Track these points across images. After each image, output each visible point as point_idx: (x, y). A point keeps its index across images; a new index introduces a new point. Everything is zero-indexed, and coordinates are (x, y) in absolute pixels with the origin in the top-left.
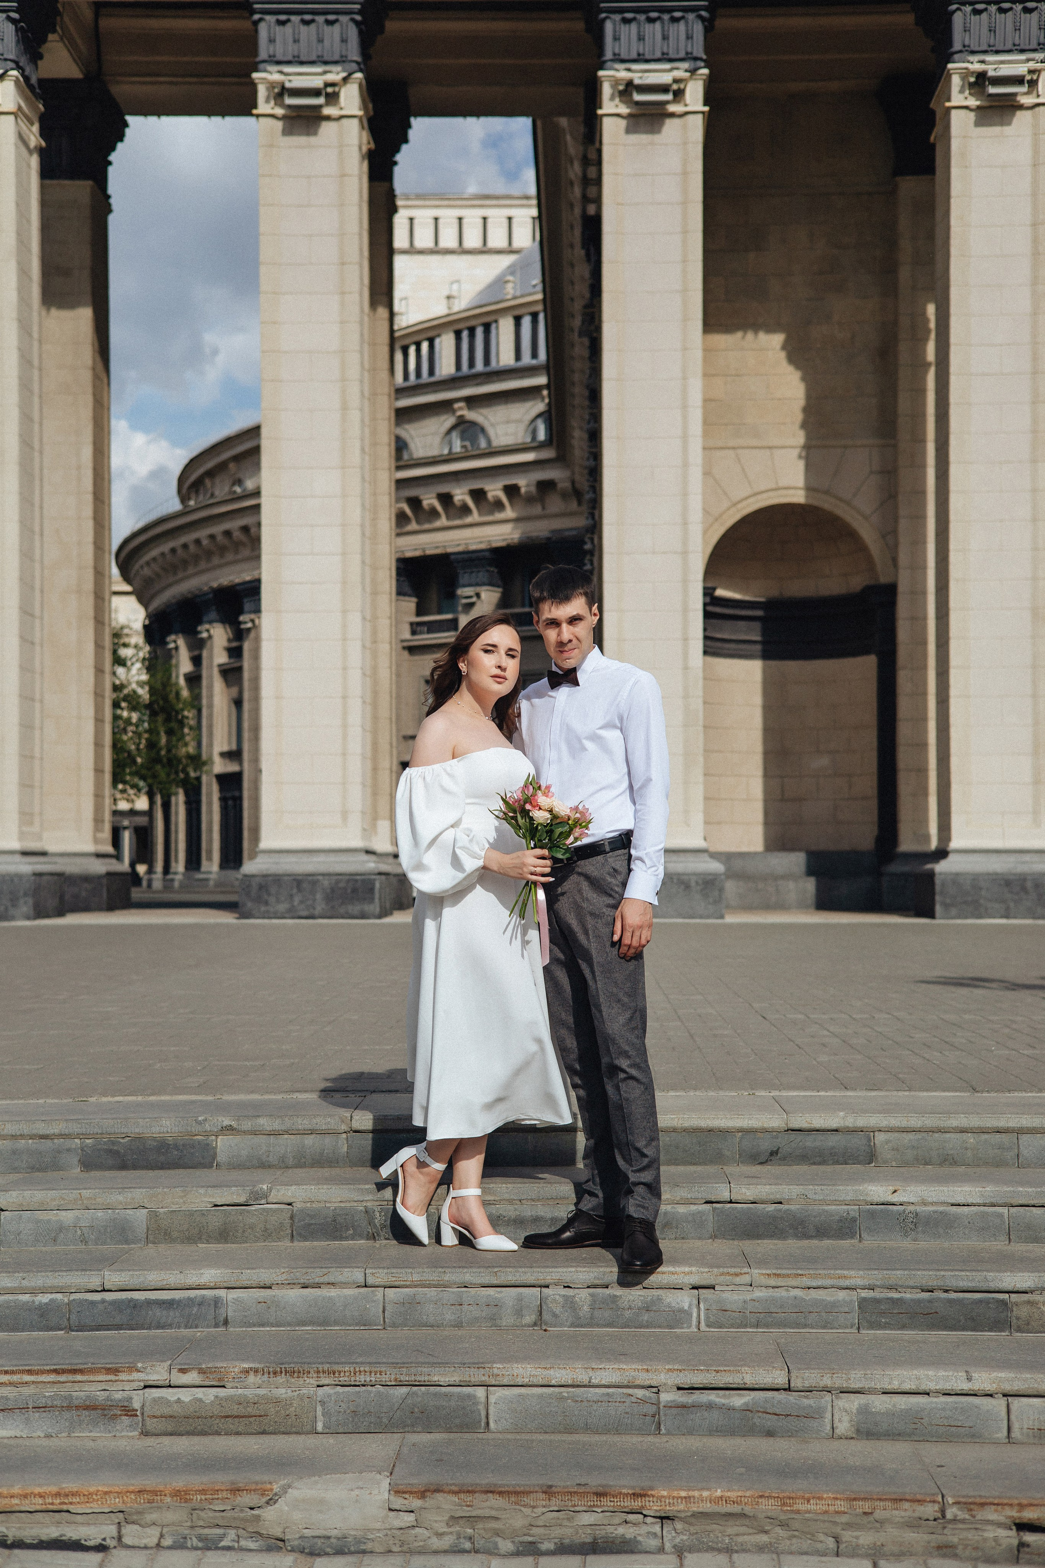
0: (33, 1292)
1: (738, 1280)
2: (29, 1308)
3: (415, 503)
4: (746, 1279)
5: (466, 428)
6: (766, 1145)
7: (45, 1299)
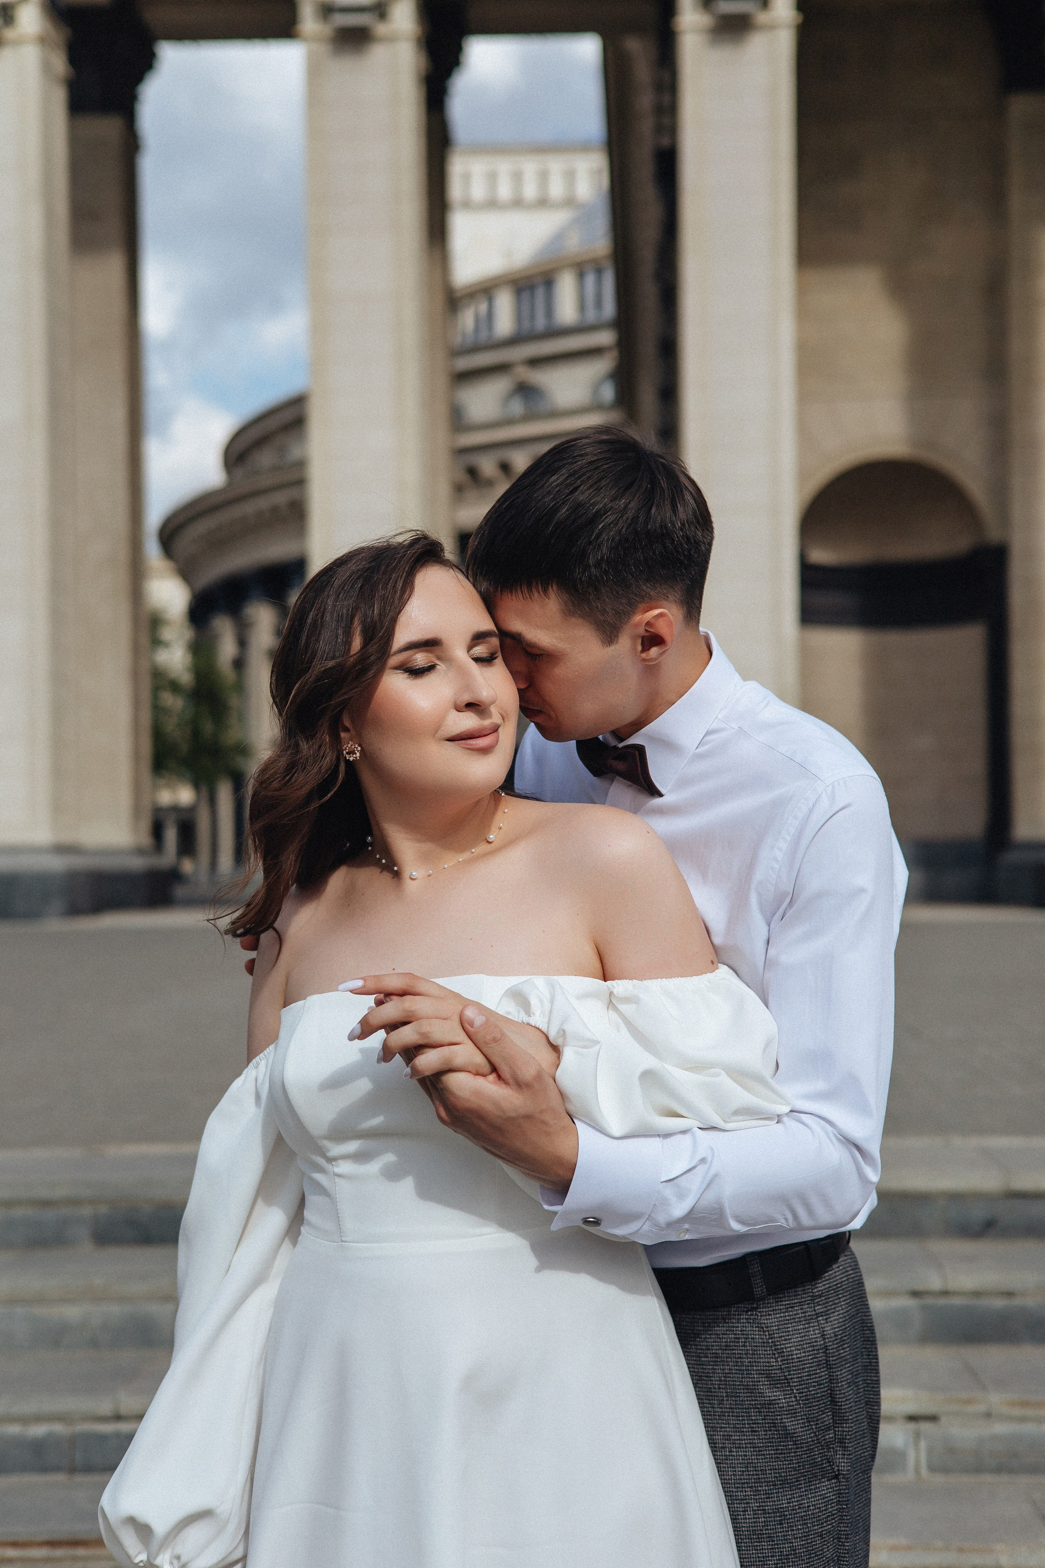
0: (25, 1420)
1: (971, 1409)
2: (20, 1443)
3: (473, 472)
4: (981, 1408)
5: (525, 390)
6: (978, 1213)
7: (39, 1430)
